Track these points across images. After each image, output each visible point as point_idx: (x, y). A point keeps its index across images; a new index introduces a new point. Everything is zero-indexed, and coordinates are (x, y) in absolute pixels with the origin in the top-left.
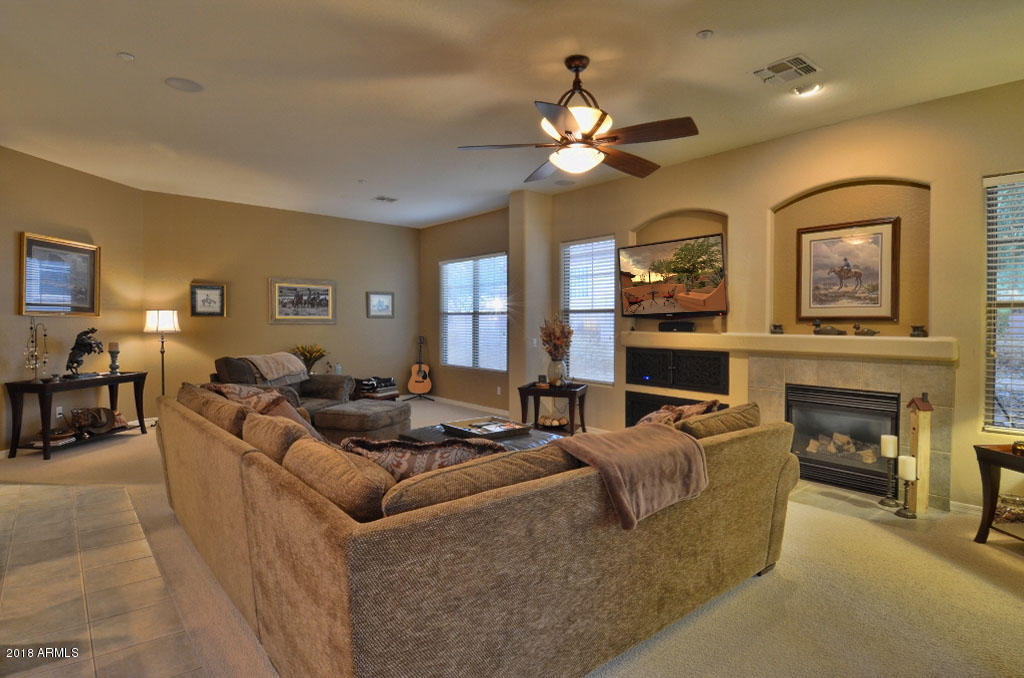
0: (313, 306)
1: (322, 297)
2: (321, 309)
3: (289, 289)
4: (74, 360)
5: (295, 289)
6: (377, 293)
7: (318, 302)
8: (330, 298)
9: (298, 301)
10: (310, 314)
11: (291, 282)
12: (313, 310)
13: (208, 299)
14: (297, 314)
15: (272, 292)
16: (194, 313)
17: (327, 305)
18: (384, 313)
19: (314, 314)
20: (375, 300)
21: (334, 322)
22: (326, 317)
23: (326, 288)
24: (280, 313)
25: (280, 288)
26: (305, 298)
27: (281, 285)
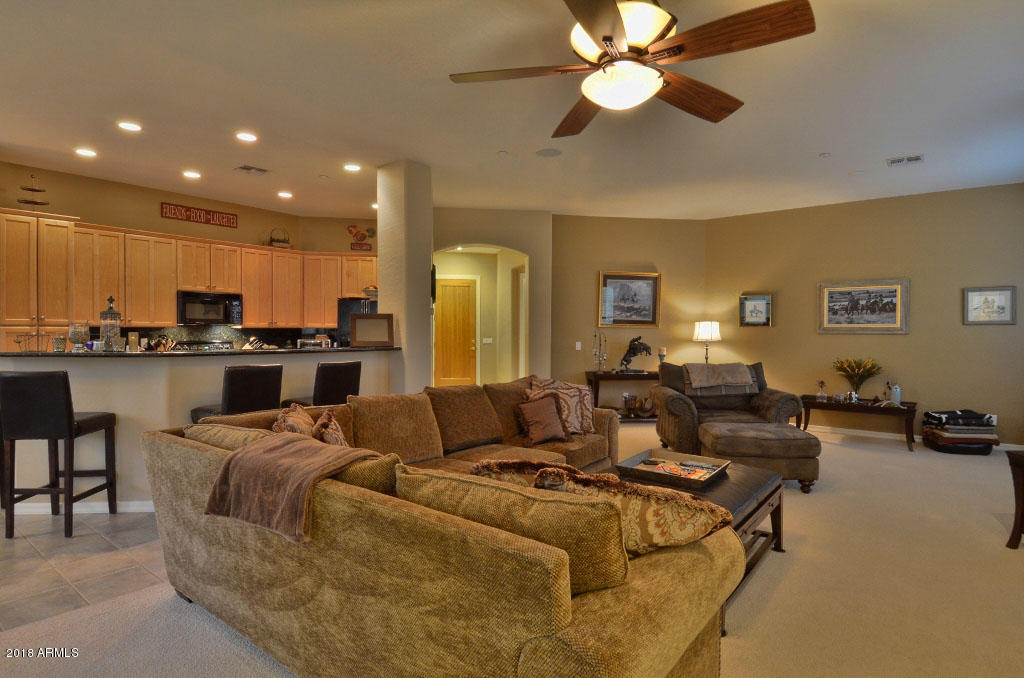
0: (873, 311)
1: (886, 300)
2: (885, 315)
3: (841, 293)
4: (627, 360)
5: (849, 293)
6: (980, 289)
7: (881, 306)
8: (898, 301)
9: (854, 306)
10: (869, 322)
11: (844, 285)
12: (874, 317)
13: (757, 309)
14: (851, 322)
15: (821, 298)
16: (743, 323)
17: (893, 310)
18: (995, 317)
19: (874, 322)
20: (975, 300)
21: (904, 332)
22: (892, 326)
23: (893, 287)
24: (830, 321)
25: (830, 293)
26: (863, 302)
27: (833, 290)
